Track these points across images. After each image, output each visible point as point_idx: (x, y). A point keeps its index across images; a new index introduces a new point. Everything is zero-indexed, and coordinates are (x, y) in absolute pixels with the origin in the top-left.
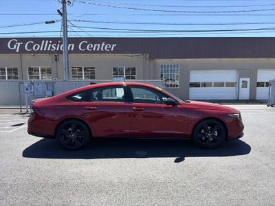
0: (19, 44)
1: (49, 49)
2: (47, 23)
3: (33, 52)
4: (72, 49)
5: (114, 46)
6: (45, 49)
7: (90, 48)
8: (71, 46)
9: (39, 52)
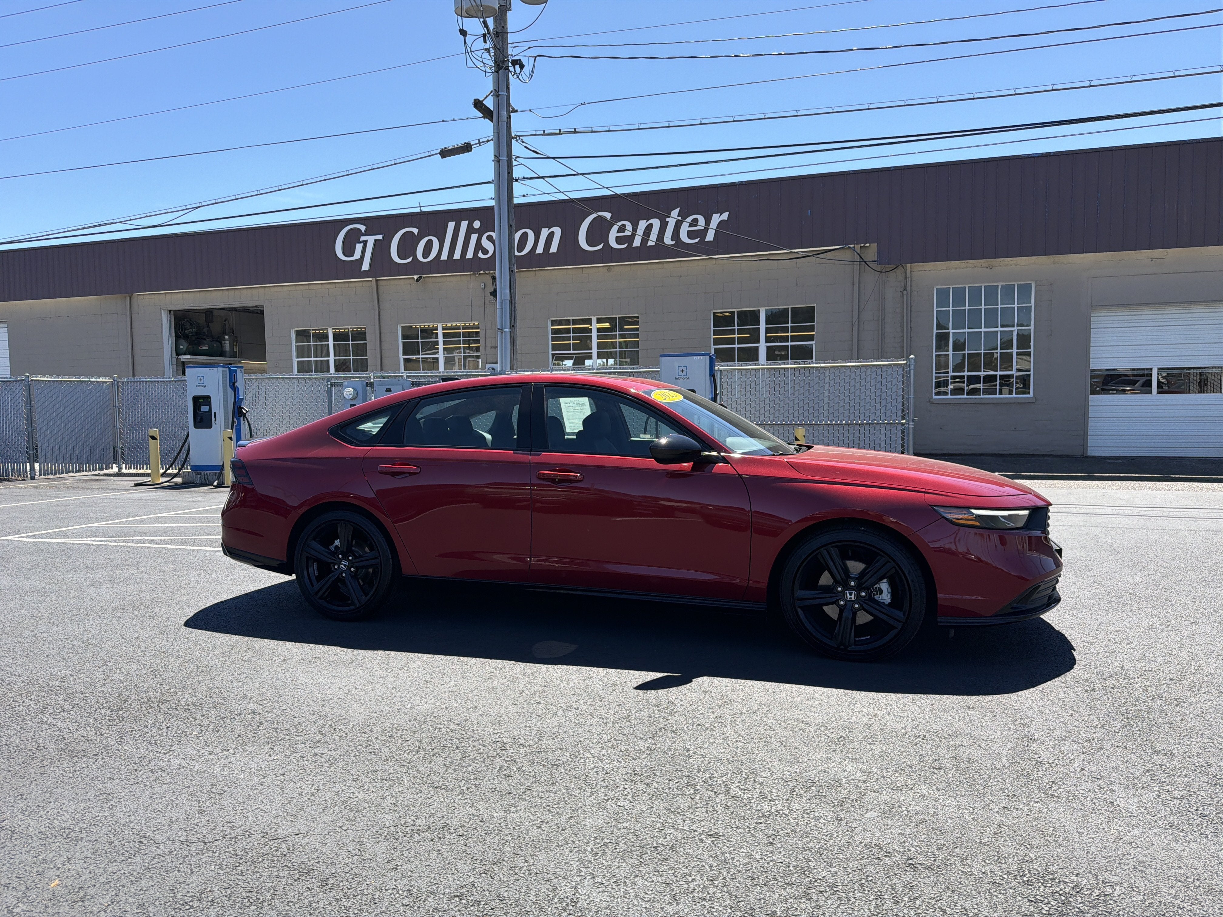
0: (371, 240)
1: (470, 255)
2: (445, 153)
3: (416, 268)
4: (554, 249)
5: (716, 219)
6: (457, 256)
7: (619, 240)
8: (551, 236)
9: (437, 266)
